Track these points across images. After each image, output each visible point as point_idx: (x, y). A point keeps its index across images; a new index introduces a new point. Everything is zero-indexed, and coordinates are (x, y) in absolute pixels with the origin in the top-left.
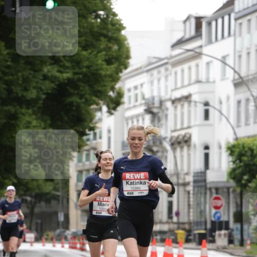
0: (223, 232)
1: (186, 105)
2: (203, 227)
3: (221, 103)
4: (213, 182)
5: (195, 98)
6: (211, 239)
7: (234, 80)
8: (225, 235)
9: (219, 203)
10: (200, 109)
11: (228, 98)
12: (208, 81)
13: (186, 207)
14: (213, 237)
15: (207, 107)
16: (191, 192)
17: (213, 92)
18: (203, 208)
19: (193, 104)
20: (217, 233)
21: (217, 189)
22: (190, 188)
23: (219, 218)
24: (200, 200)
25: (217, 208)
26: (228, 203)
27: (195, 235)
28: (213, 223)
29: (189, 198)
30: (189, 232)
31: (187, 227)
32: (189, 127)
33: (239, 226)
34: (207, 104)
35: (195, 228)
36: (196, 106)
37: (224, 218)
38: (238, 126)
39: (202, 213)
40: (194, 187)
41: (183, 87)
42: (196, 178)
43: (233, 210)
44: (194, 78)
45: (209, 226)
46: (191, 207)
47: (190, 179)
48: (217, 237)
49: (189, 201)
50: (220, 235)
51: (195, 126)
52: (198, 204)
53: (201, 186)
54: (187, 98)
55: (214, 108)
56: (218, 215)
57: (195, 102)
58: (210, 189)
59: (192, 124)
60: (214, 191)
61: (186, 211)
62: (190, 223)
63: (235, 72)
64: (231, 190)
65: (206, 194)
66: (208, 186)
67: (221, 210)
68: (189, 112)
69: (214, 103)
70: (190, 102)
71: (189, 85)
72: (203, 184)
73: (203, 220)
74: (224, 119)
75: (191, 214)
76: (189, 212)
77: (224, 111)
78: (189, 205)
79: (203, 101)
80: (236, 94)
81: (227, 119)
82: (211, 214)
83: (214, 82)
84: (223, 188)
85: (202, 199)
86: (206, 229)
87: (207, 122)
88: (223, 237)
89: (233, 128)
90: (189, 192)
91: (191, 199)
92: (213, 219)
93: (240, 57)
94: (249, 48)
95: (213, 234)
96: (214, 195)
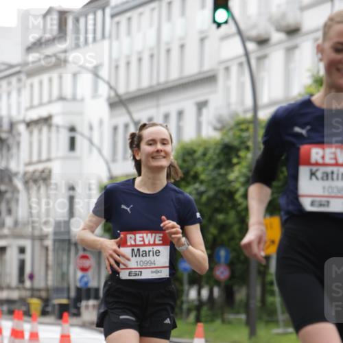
0: (92, 302)
1: (45, 129)
2: (65, 295)
3: (91, 128)
5: (57, 120)
6: (74, 311)
7: (109, 99)
8: (94, 306)
9: (87, 263)
10: (65, 137)
11: (101, 123)
12: (74, 99)
13: (43, 268)
14: (78, 309)
15: (72, 134)
16: (51, 248)
17: (81, 114)
18: (65, 269)
19: (54, 129)
20: (84, 303)
22: (49, 242)
23: (86, 283)
24: (62, 259)
25: (84, 269)
26: (99, 264)
27: (54, 306)
28: (79, 290)
29: (47, 255)
30: (46, 301)
31: (44, 294)
32: (49, 160)
34: (72, 129)
35: (55, 296)
36: (58, 131)
37: (93, 284)
38: (114, 160)
39: (64, 276)
40: (55, 242)
41: (41, 104)
43: (104, 273)
44: (55, 94)
45: (73, 294)
46: (50, 267)
48: (83, 310)
49: (47, 260)
50: (87, 307)
51: (57, 158)
52: (59, 265)
53: (63, 241)
54: (47, 120)
55: (82, 135)
56: (85, 279)
57: (58, 127)
58: (76, 244)
59: (53, 155)
60: (80, 247)
61: (43, 273)
62: (47, 290)
63: (111, 88)
65: (69, 250)
66: (73, 240)
67: (90, 273)
68: (49, 140)
69: (82, 128)
70: (50, 126)
71: (50, 102)
73: (65, 285)
74: (95, 152)
75: (50, 277)
76: (47, 275)
77: (96, 140)
78: (47, 265)
79: (68, 125)
80: (112, 116)
81: (100, 151)
82: (76, 277)
83: (82, 100)
85: (65, 258)
86: (69, 298)
87: (72, 154)
88: (91, 309)
89: (107, 163)
90: (47, 248)
91: (51, 258)
92: (79, 285)
93: (117, 67)
94: (128, 57)
95: (78, 305)
96: (81, 253)
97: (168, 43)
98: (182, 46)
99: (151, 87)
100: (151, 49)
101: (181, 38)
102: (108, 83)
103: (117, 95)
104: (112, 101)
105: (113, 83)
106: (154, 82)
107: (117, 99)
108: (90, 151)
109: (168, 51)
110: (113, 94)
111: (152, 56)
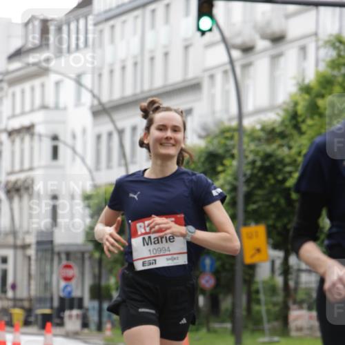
0: (75, 312)
1: (27, 138)
2: (48, 305)
3: (74, 137)
4: (62, 245)
5: (39, 129)
6: (57, 321)
7: (92, 107)
8: (77, 316)
9: (70, 273)
10: (47, 145)
11: (84, 131)
12: (57, 107)
13: (26, 278)
14: (62, 318)
15: (55, 143)
16: (33, 258)
17: (64, 122)
18: (48, 279)
19: (36, 138)
20: (67, 313)
21: (68, 255)
22: (32, 252)
23: (70, 293)
24: (45, 268)
25: (67, 279)
26: (83, 274)
27: (36, 316)
28: (62, 300)
29: (30, 265)
30: (29, 311)
31: (26, 304)
32: (31, 169)
33: (96, 304)
34: (55, 138)
35: (38, 306)
36: (40, 140)
37: (77, 293)
38: (98, 169)
39: (47, 286)
40: (37, 251)
41: (23, 113)
42: (40, 239)
43: (88, 282)
44: (38, 102)
45: (56, 303)
46: (33, 277)
47: (31, 239)
48: (66, 320)
49: (29, 269)
50: (70, 317)
51: (39, 167)
52: (42, 274)
53: (46, 250)
54: (29, 129)
55: (65, 144)
56: (69, 289)
57: (40, 136)
58: (59, 254)
59: (36, 164)
60: (63, 256)
61: (25, 282)
62: (30, 300)
63: (94, 96)
64: (87, 256)
65: (52, 260)
66: (56, 249)
67: (73, 282)
68: (32, 149)
69: (65, 137)
70: (32, 135)
71: (32, 111)
72: (49, 246)
73: (48, 295)
74: (78, 160)
75: (33, 287)
76: (29, 285)
77: (79, 149)
78: (30, 275)
79: (51, 133)
80: (95, 125)
81: (83, 160)
82: (59, 287)
83: (65, 109)
84: (75, 253)
85: (48, 268)
86: (52, 308)
87: (55, 163)
88: (74, 319)
89: (90, 171)
90: (29, 258)
91: (33, 267)
92: (62, 294)
93: (100, 75)
94: (112, 65)
95: (62, 314)
96: (64, 262)
97: (152, 51)
98: (166, 54)
99: (135, 95)
100: (135, 57)
101: (165, 47)
102: (91, 92)
103: (100, 103)
104: (95, 109)
105: (96, 92)
106: (138, 90)
107: (100, 108)
108: (74, 160)
109: (152, 59)
110: (96, 102)
111: (136, 64)
